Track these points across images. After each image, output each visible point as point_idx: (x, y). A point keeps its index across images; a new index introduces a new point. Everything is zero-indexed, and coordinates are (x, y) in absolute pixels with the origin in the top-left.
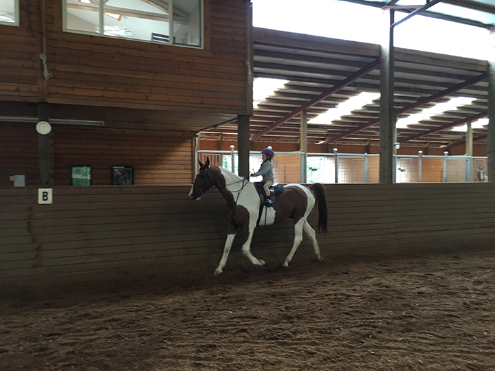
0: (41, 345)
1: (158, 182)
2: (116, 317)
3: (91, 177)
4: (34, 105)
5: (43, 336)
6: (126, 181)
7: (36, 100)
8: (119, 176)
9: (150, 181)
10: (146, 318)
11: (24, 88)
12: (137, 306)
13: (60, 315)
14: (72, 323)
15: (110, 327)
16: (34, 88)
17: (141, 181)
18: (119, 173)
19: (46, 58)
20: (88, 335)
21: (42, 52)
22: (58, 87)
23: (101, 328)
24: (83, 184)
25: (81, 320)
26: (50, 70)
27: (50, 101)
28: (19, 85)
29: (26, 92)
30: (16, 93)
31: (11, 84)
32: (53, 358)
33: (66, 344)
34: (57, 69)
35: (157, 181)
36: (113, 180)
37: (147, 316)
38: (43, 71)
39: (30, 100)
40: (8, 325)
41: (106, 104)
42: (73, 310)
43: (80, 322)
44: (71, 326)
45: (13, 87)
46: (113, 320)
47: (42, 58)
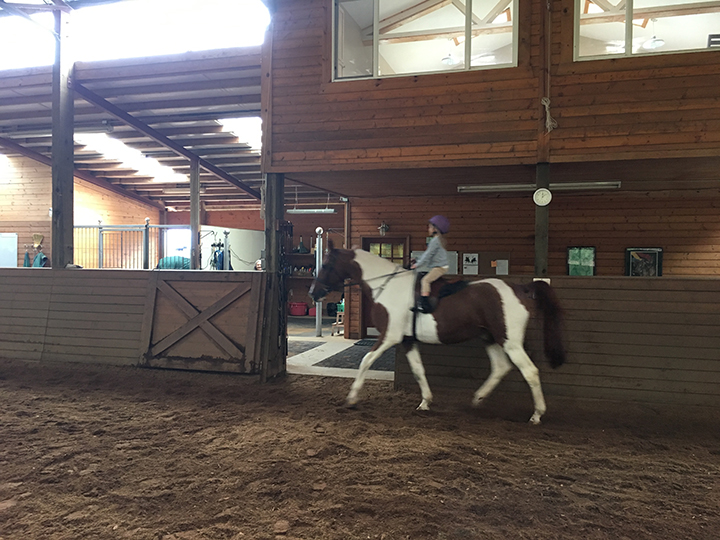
0: (551, 488)
1: (704, 272)
2: (651, 474)
3: (595, 263)
4: (532, 168)
5: (551, 476)
6: (648, 270)
7: (534, 161)
8: (638, 262)
9: (689, 271)
10: (701, 487)
11: (520, 146)
12: (682, 465)
13: (567, 453)
14: (586, 469)
15: (644, 487)
16: (534, 145)
17: (674, 270)
18: (638, 258)
19: (549, 102)
20: (612, 491)
21: (545, 96)
22: (564, 139)
23: (630, 486)
24: (583, 274)
25: (597, 466)
26: (553, 118)
27: (553, 160)
28: (514, 143)
29: (523, 151)
30: (512, 155)
31: (504, 144)
32: (571, 510)
33: (585, 495)
34: (563, 115)
35: (702, 271)
36: (628, 267)
37: (703, 485)
38: (546, 119)
39: (526, 162)
40: (504, 451)
41: (631, 156)
42: (584, 449)
43: (598, 470)
44: (585, 471)
45: (507, 146)
46: (646, 477)
47: (545, 103)
